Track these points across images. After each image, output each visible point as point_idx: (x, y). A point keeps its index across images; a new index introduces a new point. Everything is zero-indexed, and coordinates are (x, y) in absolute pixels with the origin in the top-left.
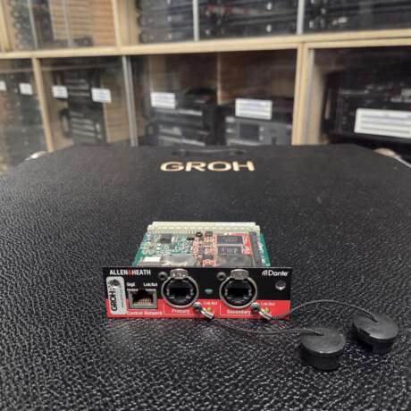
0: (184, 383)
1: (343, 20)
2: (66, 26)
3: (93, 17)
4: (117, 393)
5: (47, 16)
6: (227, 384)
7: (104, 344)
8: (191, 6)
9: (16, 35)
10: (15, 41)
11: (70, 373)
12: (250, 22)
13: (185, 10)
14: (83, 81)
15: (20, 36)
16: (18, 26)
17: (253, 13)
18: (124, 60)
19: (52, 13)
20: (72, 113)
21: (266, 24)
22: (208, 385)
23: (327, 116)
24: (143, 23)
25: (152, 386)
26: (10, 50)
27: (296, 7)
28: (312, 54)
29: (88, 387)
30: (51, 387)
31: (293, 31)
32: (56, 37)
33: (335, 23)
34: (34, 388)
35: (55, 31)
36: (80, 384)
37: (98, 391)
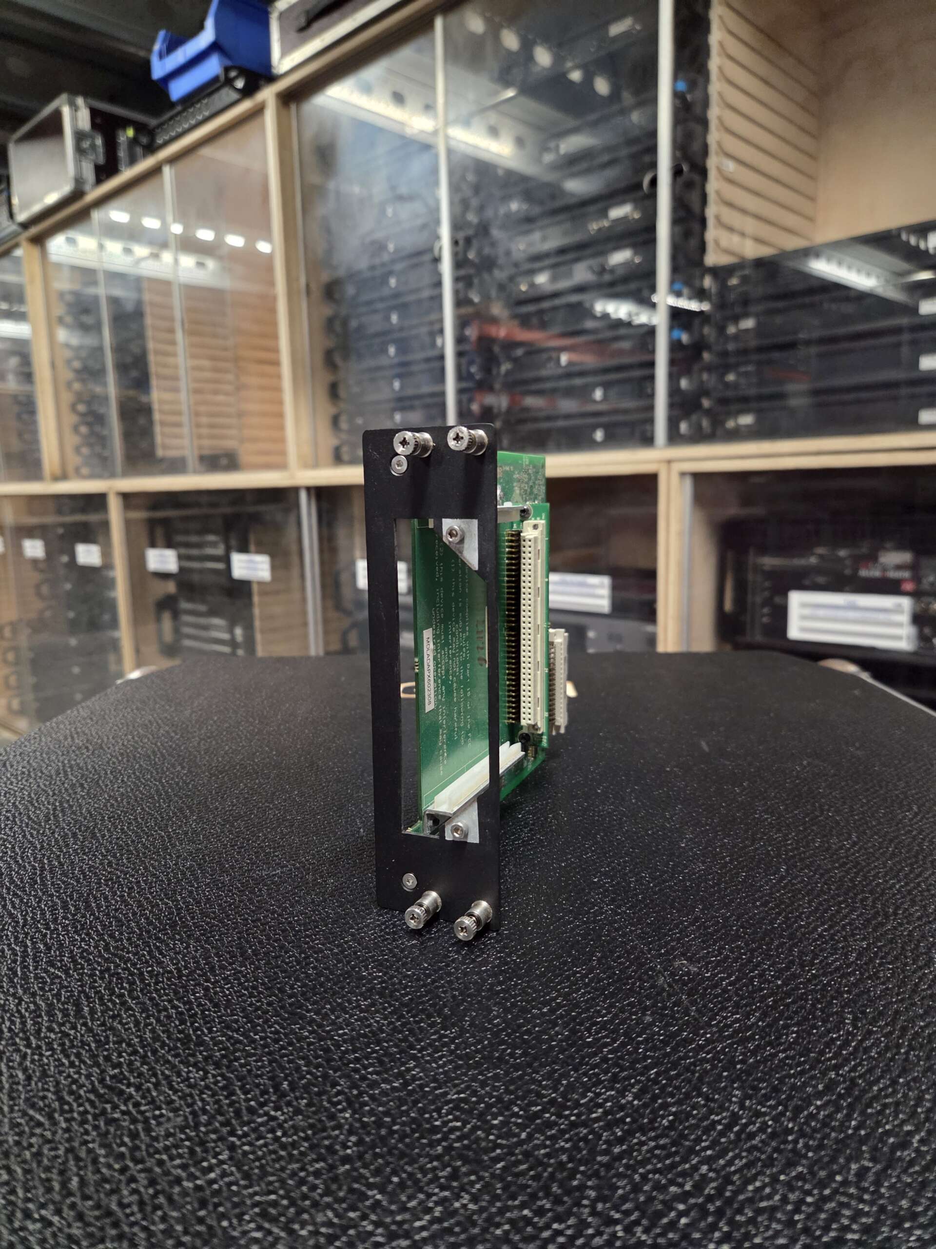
0: (578, 1204)
1: (746, 420)
2: (186, 430)
3: (240, 415)
4: (423, 1228)
5: (147, 410)
6: (681, 1207)
7: (371, 1113)
8: (443, 394)
9: (77, 450)
10: (74, 460)
11: (302, 1182)
12: (561, 423)
13: (429, 401)
14: (211, 538)
15: (85, 451)
16: (84, 429)
17: (567, 405)
18: (303, 496)
19: (156, 406)
20: (184, 605)
21: (594, 427)
22: (637, 1208)
23: (728, 606)
24: (344, 425)
25: (501, 1212)
26: (63, 476)
27: (652, 396)
28: (688, 483)
29: (352, 1215)
30: (264, 1215)
31: (648, 440)
32: (160, 453)
33: (730, 424)
34: (223, 1216)
35: (159, 439)
36: (329, 1206)
37: (377, 1224)
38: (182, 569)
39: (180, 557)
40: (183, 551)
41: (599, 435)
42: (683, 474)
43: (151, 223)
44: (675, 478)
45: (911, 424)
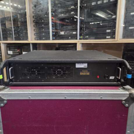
38: (13, 54)
39: (13, 52)
40: (13, 51)
41: (70, 38)
42: (80, 43)
43: (7, 3)
44: (79, 44)
45: (105, 38)
